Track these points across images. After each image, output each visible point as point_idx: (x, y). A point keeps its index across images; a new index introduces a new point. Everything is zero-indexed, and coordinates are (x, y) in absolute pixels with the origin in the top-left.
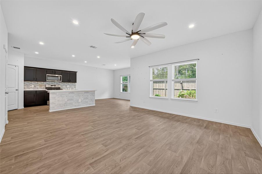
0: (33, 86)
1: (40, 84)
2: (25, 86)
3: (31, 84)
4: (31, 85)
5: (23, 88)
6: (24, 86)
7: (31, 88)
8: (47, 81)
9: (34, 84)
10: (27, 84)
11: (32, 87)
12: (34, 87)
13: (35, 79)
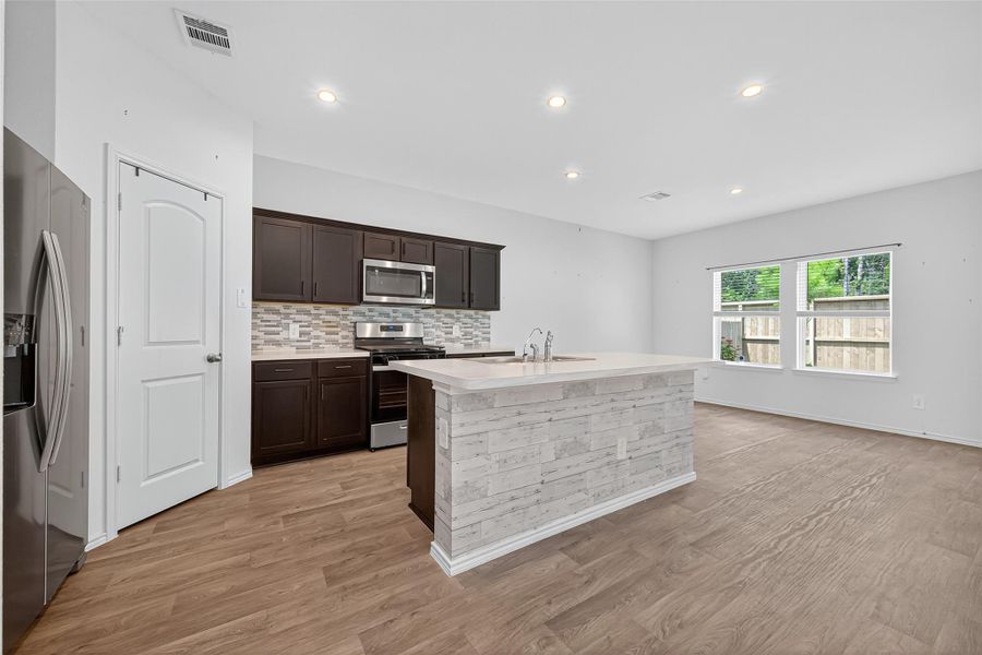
0: (294, 331)
1: (328, 318)
2: (256, 333)
3: (287, 316)
4: (287, 327)
5: (250, 342)
6: (250, 333)
7: (288, 341)
8: (366, 298)
9: (298, 317)
10: (266, 317)
11: (292, 337)
12: (301, 334)
13: (307, 288)
